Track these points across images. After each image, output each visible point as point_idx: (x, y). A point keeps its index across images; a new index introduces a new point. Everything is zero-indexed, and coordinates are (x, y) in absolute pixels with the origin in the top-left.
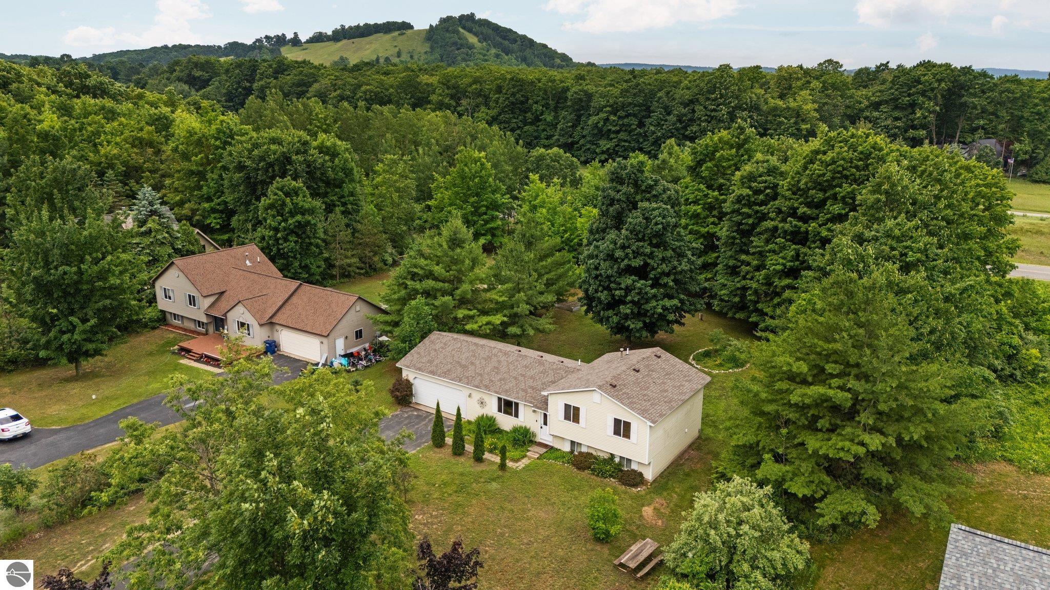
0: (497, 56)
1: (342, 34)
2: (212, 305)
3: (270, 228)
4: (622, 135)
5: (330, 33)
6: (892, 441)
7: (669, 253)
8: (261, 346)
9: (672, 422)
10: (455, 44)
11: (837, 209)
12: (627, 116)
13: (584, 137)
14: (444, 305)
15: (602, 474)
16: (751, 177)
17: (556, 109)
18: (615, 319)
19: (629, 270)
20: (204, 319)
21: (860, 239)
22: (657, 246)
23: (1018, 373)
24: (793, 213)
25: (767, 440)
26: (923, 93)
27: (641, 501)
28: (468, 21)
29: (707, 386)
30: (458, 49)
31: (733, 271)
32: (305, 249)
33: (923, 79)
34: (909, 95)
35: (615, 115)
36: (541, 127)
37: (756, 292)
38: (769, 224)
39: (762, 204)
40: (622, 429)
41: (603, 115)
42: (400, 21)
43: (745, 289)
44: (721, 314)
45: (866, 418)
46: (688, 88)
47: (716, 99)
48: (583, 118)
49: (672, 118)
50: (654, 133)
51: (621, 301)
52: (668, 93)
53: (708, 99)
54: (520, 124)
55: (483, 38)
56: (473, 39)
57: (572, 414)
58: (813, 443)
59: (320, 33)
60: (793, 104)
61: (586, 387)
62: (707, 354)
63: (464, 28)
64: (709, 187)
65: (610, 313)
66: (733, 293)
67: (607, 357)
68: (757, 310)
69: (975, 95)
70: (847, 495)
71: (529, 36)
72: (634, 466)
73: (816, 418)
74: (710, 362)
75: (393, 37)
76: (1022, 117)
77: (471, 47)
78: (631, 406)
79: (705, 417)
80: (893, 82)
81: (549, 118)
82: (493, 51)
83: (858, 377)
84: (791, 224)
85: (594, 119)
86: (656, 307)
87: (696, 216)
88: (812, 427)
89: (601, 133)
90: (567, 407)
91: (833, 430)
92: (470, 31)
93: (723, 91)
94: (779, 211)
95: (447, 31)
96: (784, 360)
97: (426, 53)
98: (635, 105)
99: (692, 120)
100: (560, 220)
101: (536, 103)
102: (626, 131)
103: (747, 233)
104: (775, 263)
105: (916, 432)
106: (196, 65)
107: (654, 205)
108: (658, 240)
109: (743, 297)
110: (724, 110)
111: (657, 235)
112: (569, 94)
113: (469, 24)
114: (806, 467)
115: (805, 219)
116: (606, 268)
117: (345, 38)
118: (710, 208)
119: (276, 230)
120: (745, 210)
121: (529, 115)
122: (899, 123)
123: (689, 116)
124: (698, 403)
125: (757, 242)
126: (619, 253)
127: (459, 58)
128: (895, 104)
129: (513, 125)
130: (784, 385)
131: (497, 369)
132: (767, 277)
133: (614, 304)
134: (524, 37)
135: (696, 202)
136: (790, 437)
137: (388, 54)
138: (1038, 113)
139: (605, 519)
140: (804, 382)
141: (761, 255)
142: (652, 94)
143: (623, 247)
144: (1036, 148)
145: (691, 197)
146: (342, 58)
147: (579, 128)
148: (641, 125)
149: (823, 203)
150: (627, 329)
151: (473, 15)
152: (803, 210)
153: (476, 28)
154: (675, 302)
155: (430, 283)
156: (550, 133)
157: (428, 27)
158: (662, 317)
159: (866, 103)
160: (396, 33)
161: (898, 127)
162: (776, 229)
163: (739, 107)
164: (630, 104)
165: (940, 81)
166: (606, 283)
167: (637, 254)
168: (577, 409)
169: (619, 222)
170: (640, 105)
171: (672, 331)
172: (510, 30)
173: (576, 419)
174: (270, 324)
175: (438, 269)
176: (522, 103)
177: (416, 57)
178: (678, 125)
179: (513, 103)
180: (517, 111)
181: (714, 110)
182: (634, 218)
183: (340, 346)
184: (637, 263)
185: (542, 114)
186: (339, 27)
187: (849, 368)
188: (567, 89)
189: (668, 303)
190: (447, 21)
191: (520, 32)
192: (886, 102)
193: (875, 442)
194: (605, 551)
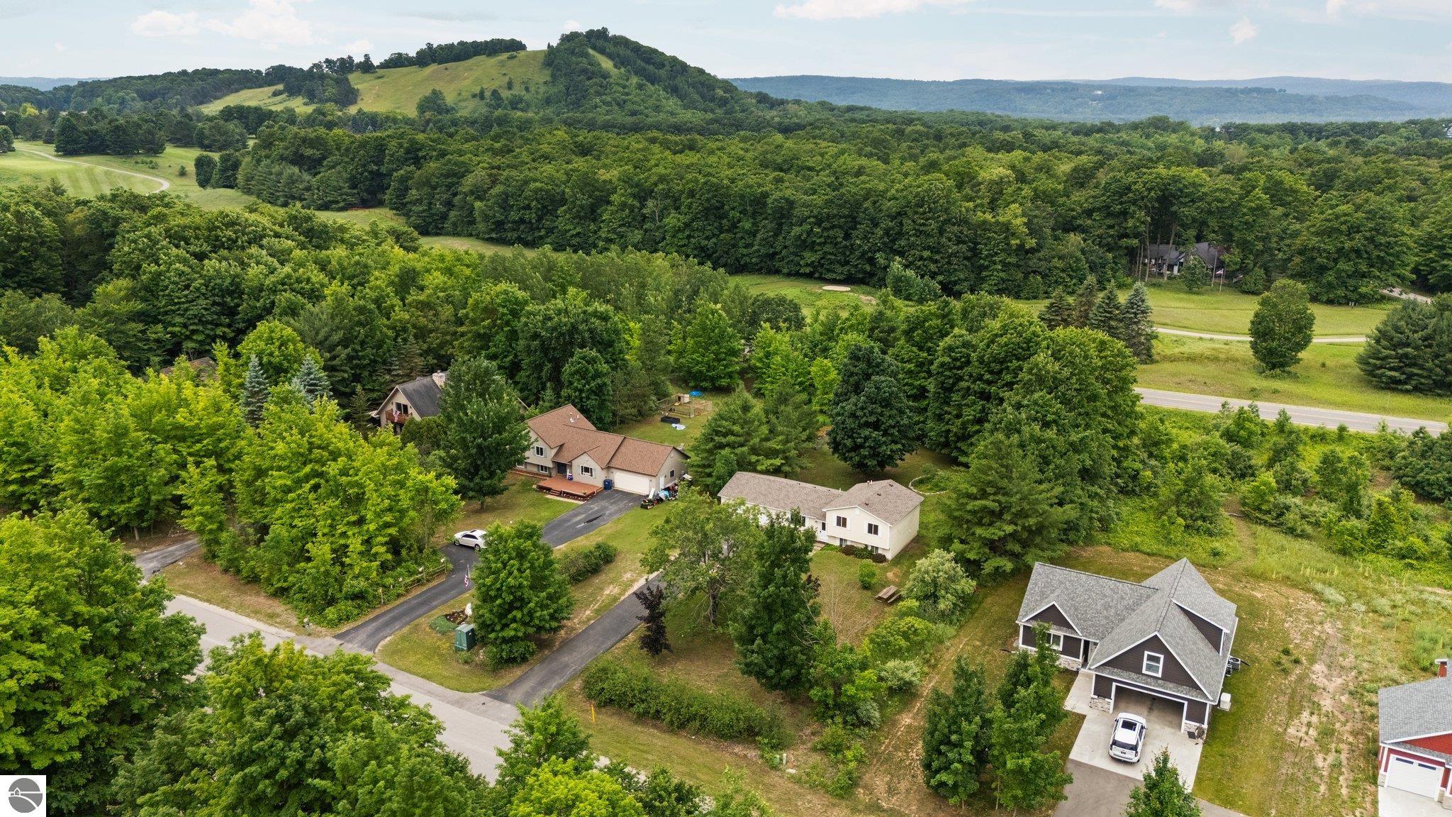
0: (640, 87)
1: (430, 56)
2: (556, 454)
3: (576, 389)
4: (828, 248)
5: (413, 54)
6: (1019, 528)
7: (894, 412)
8: (601, 485)
9: (903, 525)
10: (584, 71)
11: (1008, 378)
12: (833, 227)
13: (785, 247)
14: (743, 453)
15: (862, 557)
16: (950, 349)
17: (754, 215)
18: (857, 459)
19: (867, 425)
20: (550, 465)
21: (1018, 406)
22: (886, 406)
23: (1137, 489)
24: (980, 378)
25: (956, 532)
26: (1134, 203)
27: (885, 570)
28: (598, 38)
29: (922, 504)
30: (589, 79)
31: (939, 418)
32: (602, 405)
33: (1133, 187)
34: (1121, 203)
35: (820, 226)
36: (739, 235)
37: (956, 434)
38: (963, 384)
39: (959, 368)
40: (873, 529)
41: (806, 227)
42: (507, 38)
43: (948, 431)
44: (931, 449)
45: (1007, 517)
46: (895, 198)
47: (925, 213)
48: (785, 228)
49: (879, 232)
50: (860, 246)
51: (861, 446)
52: (875, 203)
53: (916, 213)
54: (716, 232)
55: (620, 62)
56: (607, 64)
57: (842, 522)
58: (979, 531)
59: (400, 54)
60: (1001, 219)
61: (851, 505)
62: (921, 482)
63: (594, 48)
64: (921, 349)
65: (853, 454)
66: (939, 435)
67: (858, 486)
68: (957, 448)
69: (1185, 204)
70: (998, 559)
71: (681, 58)
72: (880, 552)
73: (982, 518)
74: (924, 487)
75: (501, 62)
76: (1232, 226)
77: (605, 76)
78: (878, 515)
79: (921, 523)
80: (1105, 188)
81: (747, 225)
82: (635, 80)
83: (1004, 495)
84: (978, 386)
85: (796, 230)
86: (886, 450)
87: (910, 372)
88: (980, 524)
89: (805, 244)
90: (839, 518)
91: (991, 524)
92: (602, 51)
94: (971, 376)
95: (573, 53)
96: (964, 487)
97: (545, 83)
98: (841, 217)
99: (900, 234)
100: (792, 366)
101: (733, 209)
103: (950, 390)
104: (969, 413)
105: (1032, 521)
106: (304, 140)
107: (883, 378)
108: (886, 403)
109: (947, 437)
110: (933, 225)
111: (884, 400)
112: (769, 201)
113: (600, 43)
114: (976, 545)
115: (989, 383)
116: (850, 423)
117: (434, 61)
118: (921, 365)
119: (581, 391)
120: (947, 373)
121: (725, 221)
122: (1111, 232)
123: (897, 229)
124: (917, 512)
125: (955, 397)
126: (859, 413)
127: (592, 91)
128: (1106, 210)
129: (708, 233)
130: (964, 501)
131: (787, 496)
132: (963, 424)
133: (856, 448)
134: (674, 60)
135: (909, 361)
136: (968, 529)
137: (494, 85)
138: (1246, 223)
139: (868, 576)
140: (976, 499)
141: (960, 406)
142: (858, 205)
143: (862, 409)
144: (1245, 257)
145: (906, 357)
146: (434, 92)
147: (780, 238)
148: (847, 236)
149: (1000, 372)
150: (865, 466)
151: (605, 30)
152: (987, 376)
153: (610, 48)
154: (899, 446)
155: (731, 438)
156: (749, 241)
157: (545, 48)
158: (891, 457)
159: (1079, 210)
160: (505, 56)
161: (1112, 236)
162: (969, 388)
163: (947, 221)
164: (835, 216)
165: (1150, 190)
166: (851, 434)
167: (871, 413)
168: (845, 520)
169: (857, 389)
170: (845, 217)
171: (897, 465)
172: (655, 51)
173: (844, 525)
174: (608, 468)
175: (736, 428)
176: (717, 208)
177: (532, 89)
178: (886, 239)
179: (706, 209)
180: (712, 218)
181: (924, 225)
182: (869, 388)
183: (662, 482)
184: (872, 419)
185: (739, 221)
186: (425, 47)
187: (1000, 490)
188: (765, 195)
189: (894, 447)
190: (570, 39)
191: (668, 53)
192: (1099, 209)
193: (1009, 529)
194: (869, 593)
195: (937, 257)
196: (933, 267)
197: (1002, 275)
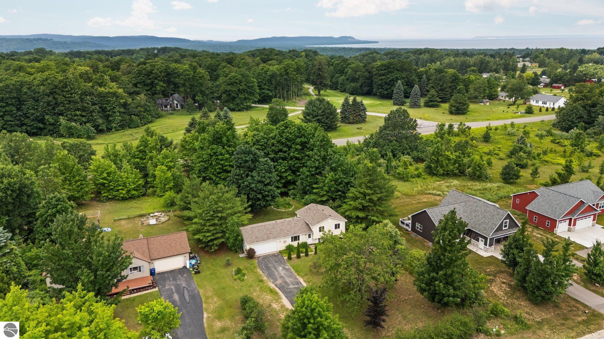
34: (149, 79)
40: (337, 226)
47: (69, 91)
53: (64, 91)
60: (110, 90)
90: (320, 228)
93: (72, 86)
98: (12, 98)
99: (57, 104)
102: (8, 114)
110: (76, 97)
123: (54, 102)
128: (144, 83)
148: (19, 110)
163: (83, 94)
168: (323, 228)
174: (151, 261)
181: (70, 97)
192: (140, 83)
195: (84, 114)
196: (84, 119)
197: (120, 118)
